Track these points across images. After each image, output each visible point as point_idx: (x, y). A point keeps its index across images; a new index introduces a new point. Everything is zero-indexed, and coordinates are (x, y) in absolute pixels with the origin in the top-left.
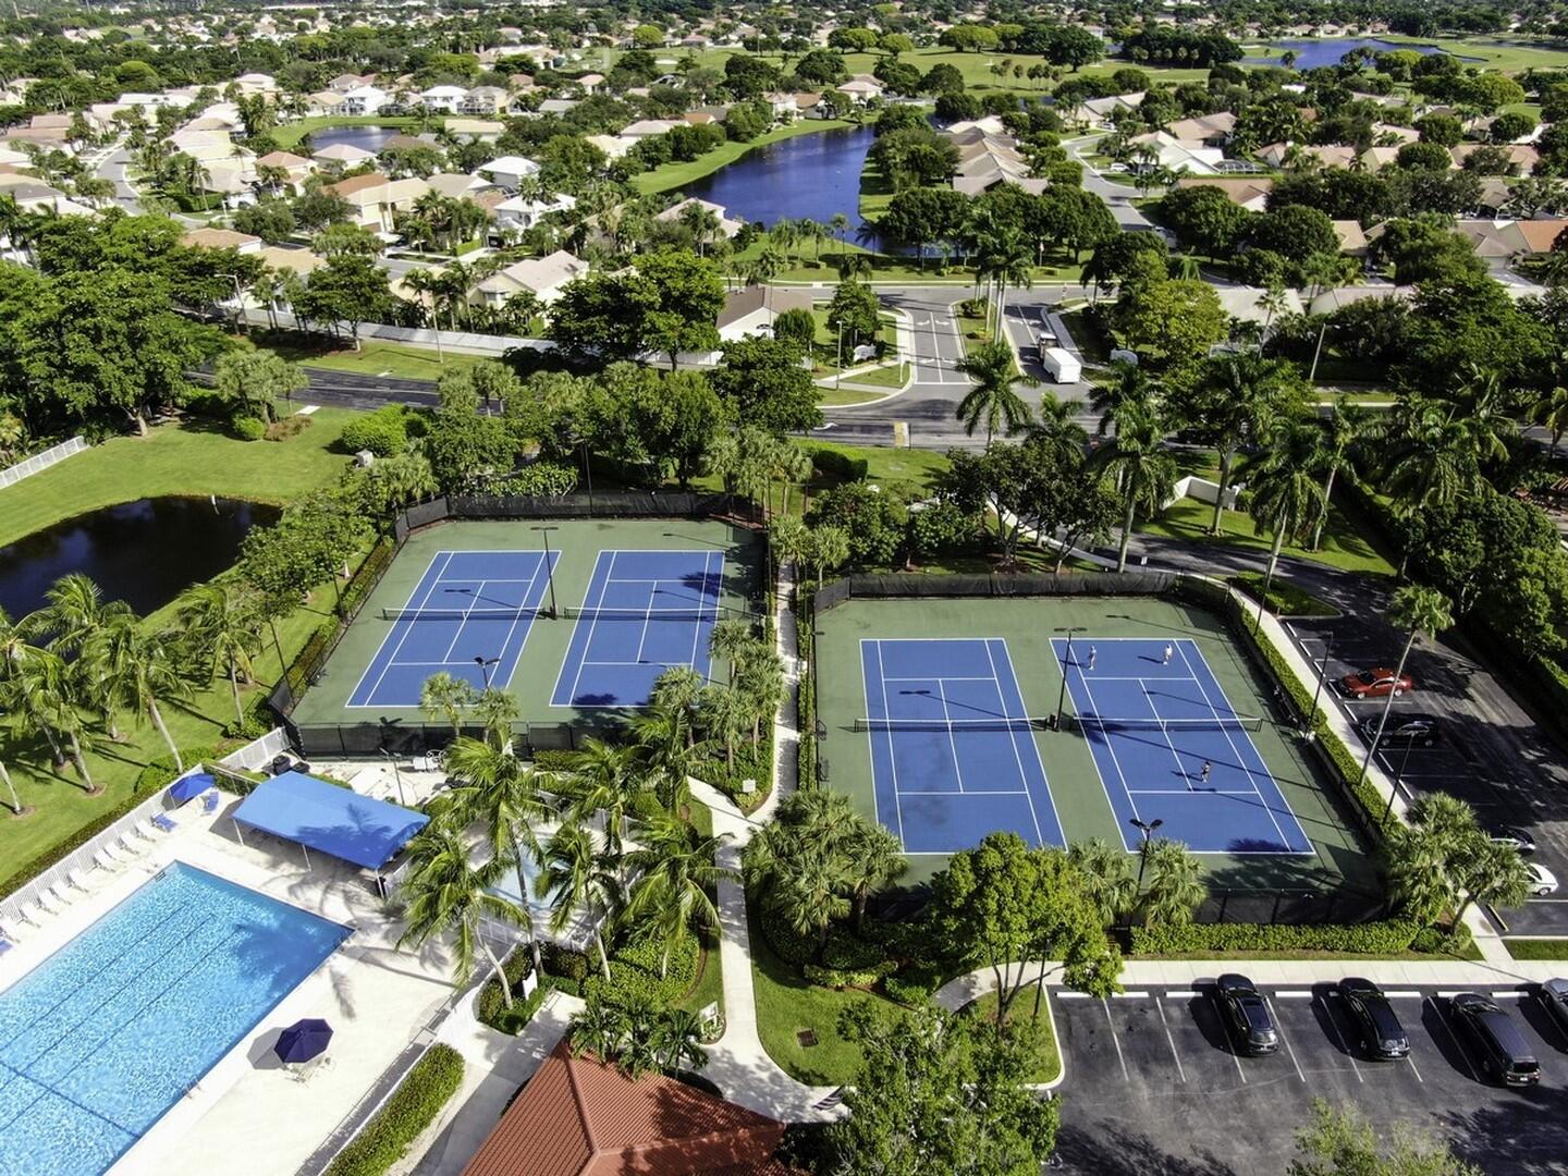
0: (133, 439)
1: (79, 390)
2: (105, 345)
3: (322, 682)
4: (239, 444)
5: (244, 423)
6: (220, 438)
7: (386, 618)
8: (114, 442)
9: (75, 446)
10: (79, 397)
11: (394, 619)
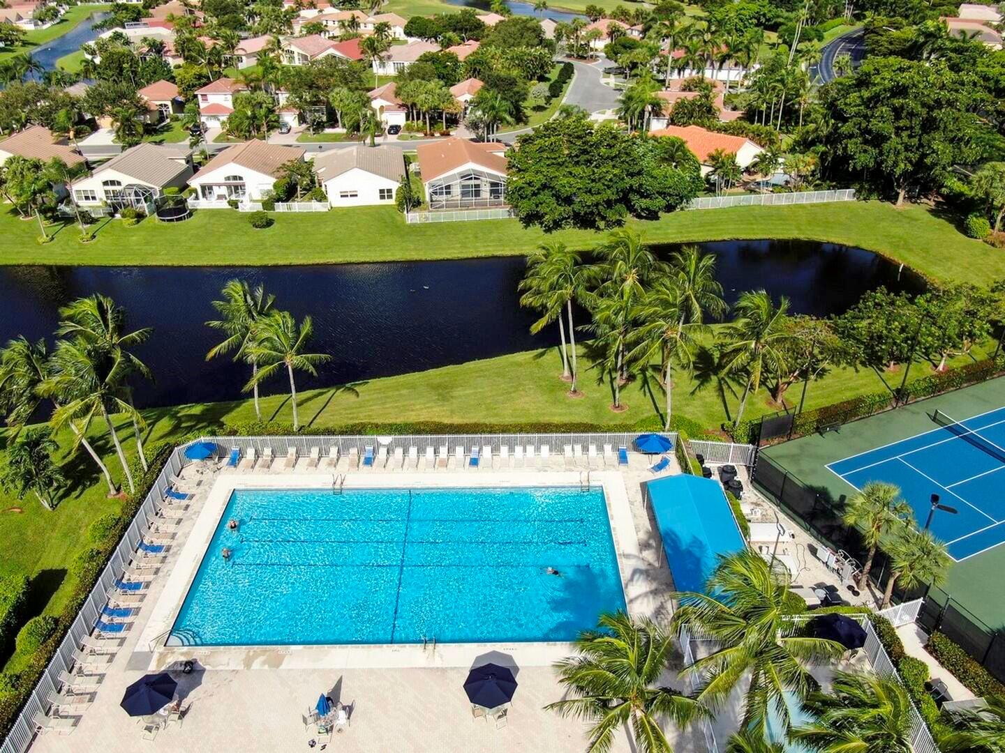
0: (887, 204)
1: (865, 151)
2: (901, 123)
3: (830, 436)
4: (961, 236)
5: (975, 221)
6: (952, 227)
7: (934, 419)
8: (875, 203)
9: (846, 196)
10: (863, 158)
11: (941, 424)
